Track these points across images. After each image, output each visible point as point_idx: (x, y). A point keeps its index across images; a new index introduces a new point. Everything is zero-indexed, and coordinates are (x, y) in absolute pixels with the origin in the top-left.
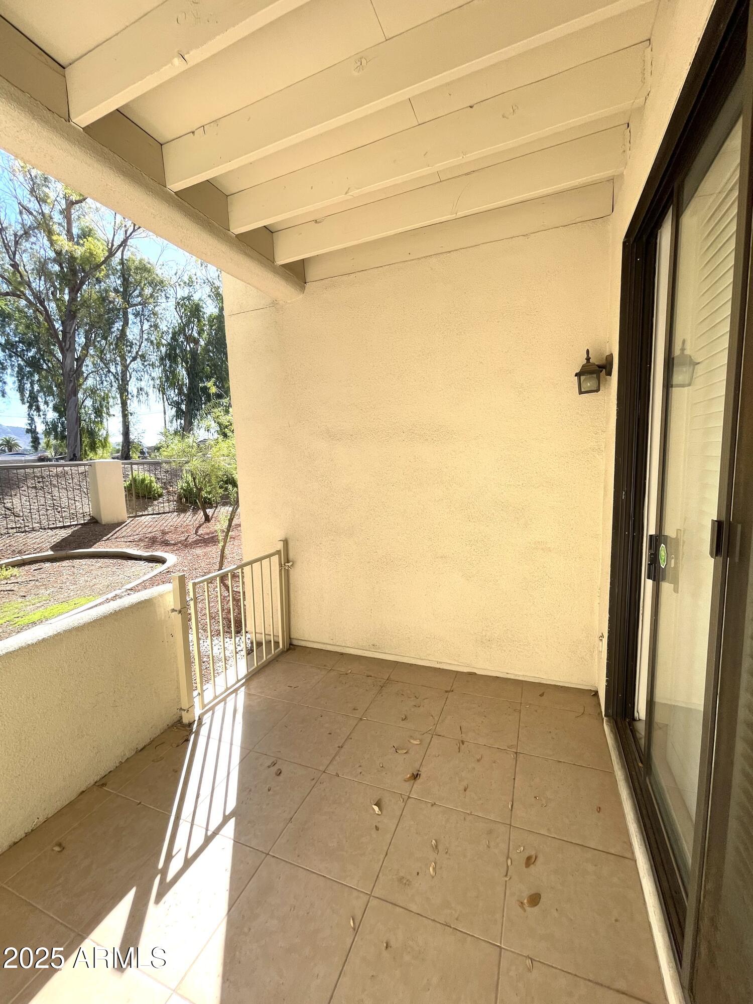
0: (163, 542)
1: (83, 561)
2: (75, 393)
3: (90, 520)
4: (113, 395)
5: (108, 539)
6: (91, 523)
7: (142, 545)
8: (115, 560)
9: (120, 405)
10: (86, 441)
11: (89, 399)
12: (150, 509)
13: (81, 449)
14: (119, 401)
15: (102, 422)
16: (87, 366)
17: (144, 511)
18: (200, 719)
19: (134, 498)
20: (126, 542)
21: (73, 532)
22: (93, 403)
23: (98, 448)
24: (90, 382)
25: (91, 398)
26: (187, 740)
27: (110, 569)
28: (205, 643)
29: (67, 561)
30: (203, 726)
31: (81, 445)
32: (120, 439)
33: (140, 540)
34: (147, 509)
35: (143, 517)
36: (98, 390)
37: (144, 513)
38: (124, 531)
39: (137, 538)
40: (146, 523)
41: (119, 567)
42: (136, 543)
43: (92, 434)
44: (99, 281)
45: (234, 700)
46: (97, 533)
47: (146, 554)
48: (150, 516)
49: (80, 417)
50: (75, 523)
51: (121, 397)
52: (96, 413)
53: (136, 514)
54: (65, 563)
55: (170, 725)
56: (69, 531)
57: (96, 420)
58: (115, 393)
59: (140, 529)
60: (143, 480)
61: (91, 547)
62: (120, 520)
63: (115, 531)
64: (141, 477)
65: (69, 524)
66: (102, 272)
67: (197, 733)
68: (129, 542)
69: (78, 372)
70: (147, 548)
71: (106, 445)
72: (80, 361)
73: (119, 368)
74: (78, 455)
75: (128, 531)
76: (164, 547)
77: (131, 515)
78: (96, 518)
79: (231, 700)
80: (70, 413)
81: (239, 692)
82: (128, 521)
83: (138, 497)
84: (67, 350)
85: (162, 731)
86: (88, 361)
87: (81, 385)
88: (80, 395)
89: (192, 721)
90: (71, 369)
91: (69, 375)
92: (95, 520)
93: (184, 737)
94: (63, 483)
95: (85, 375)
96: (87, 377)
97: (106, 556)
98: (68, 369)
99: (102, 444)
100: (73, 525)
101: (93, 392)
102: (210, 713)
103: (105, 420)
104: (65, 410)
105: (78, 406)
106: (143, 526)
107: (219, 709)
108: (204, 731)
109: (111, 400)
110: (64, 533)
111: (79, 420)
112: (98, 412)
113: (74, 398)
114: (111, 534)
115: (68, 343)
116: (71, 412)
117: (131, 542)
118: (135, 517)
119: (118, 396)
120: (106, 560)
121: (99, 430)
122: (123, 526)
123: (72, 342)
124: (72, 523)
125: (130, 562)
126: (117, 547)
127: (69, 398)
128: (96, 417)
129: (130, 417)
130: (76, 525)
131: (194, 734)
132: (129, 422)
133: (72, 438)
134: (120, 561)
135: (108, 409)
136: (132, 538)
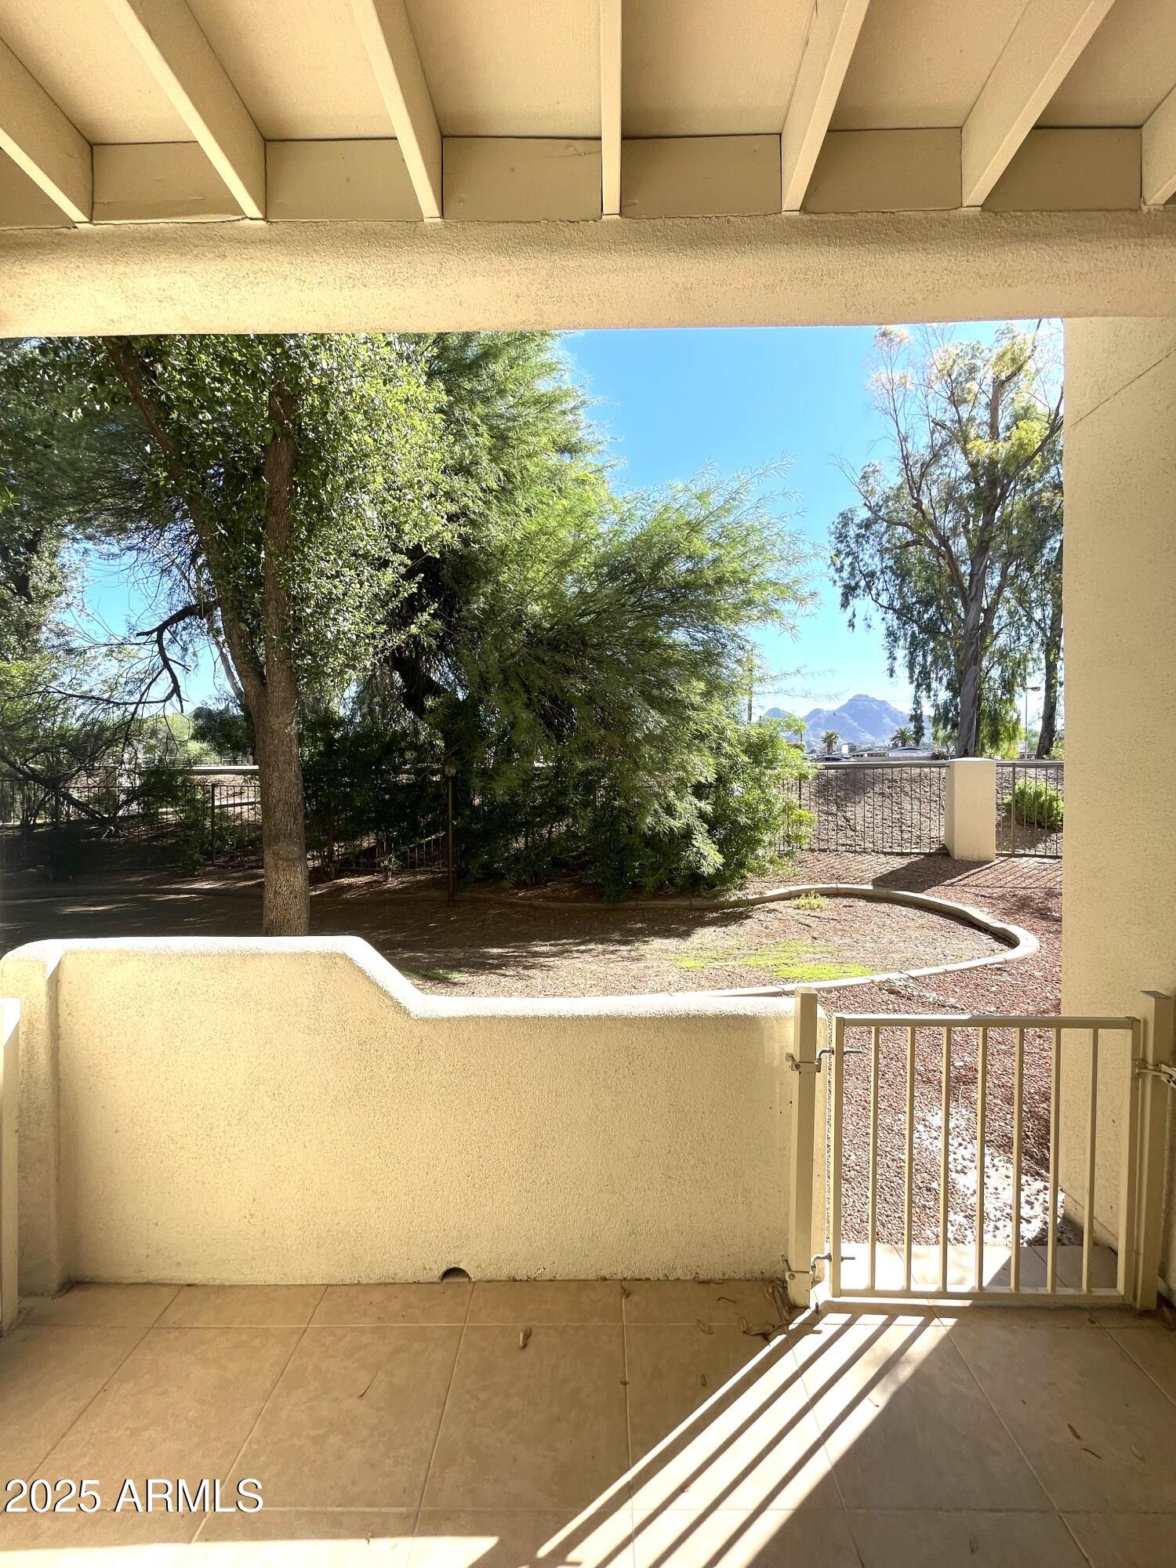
0: (1039, 910)
1: (904, 910)
2: (977, 660)
3: (939, 849)
4: (1035, 656)
5: (952, 885)
6: (939, 854)
7: (1001, 906)
8: (948, 921)
9: (1044, 671)
10: (985, 730)
11: (996, 666)
12: (1041, 846)
13: (976, 742)
14: (1043, 665)
15: (1011, 701)
16: (1000, 617)
17: (1030, 849)
18: (819, 1314)
19: (1013, 822)
20: (977, 895)
21: (909, 864)
22: (1002, 672)
23: (1001, 740)
24: (1002, 640)
25: (1000, 665)
26: (767, 1338)
27: (932, 933)
28: (962, 1148)
29: (886, 905)
30: (811, 1336)
31: (977, 736)
32: (1038, 727)
33: (1002, 897)
34: (1034, 846)
35: (1025, 859)
36: (1011, 651)
37: (1027, 852)
38: (983, 877)
39: (998, 892)
40: (1025, 870)
41: (946, 935)
42: (991, 901)
43: (995, 718)
44: (1029, 482)
45: (909, 1331)
46: (941, 872)
47: (997, 924)
48: (1037, 859)
49: (980, 695)
50: (918, 851)
51: (1047, 658)
52: (1004, 687)
53: (1013, 851)
54: (884, 907)
55: (766, 1275)
56: (905, 861)
57: (1004, 697)
58: (1038, 652)
59: (1009, 879)
60: (1038, 795)
61: (922, 891)
62: (983, 857)
63: (967, 874)
64: (1032, 791)
65: (908, 851)
66: (1036, 466)
67: (794, 1338)
68: (982, 896)
69: (987, 627)
70: (1005, 914)
71: (1015, 736)
72: (990, 612)
73: (1049, 611)
74: (971, 751)
75: (988, 877)
76: (1035, 920)
77: (1004, 852)
78: (949, 848)
79: (906, 1324)
80: (966, 689)
81: (936, 1321)
82: (997, 861)
83: (1019, 822)
84: (972, 600)
85: (749, 1276)
86: (1002, 611)
87: (987, 648)
88: (985, 663)
89: (801, 1302)
90: (974, 626)
91: (971, 635)
92: (945, 851)
93: (768, 1323)
94: (918, 790)
95: (995, 631)
96: (998, 633)
97: (937, 911)
98: (970, 627)
99: (1009, 734)
100: (914, 853)
101: (1003, 655)
102: (844, 1318)
103: (1016, 697)
104: (960, 686)
105: (980, 679)
106: (1018, 874)
107: (869, 1323)
108: (807, 1345)
109: (1030, 664)
110: (898, 863)
111: (979, 698)
112: (1008, 686)
113: (973, 668)
114: (960, 877)
115: (974, 589)
116: (968, 689)
117: (985, 897)
118: (1010, 856)
119: (1043, 656)
120: (935, 918)
121: (1007, 712)
122: (984, 867)
123: (980, 586)
124: (913, 851)
125: (968, 932)
126: (959, 900)
127: (968, 666)
128: (1003, 694)
129: (1058, 688)
130: (918, 854)
131: (784, 1336)
132: (1056, 698)
133: (965, 727)
134: (953, 924)
135: (1024, 678)
136: (989, 890)
